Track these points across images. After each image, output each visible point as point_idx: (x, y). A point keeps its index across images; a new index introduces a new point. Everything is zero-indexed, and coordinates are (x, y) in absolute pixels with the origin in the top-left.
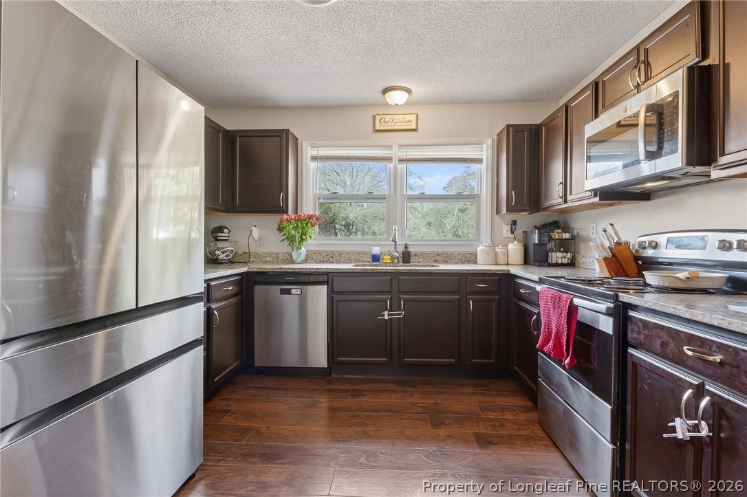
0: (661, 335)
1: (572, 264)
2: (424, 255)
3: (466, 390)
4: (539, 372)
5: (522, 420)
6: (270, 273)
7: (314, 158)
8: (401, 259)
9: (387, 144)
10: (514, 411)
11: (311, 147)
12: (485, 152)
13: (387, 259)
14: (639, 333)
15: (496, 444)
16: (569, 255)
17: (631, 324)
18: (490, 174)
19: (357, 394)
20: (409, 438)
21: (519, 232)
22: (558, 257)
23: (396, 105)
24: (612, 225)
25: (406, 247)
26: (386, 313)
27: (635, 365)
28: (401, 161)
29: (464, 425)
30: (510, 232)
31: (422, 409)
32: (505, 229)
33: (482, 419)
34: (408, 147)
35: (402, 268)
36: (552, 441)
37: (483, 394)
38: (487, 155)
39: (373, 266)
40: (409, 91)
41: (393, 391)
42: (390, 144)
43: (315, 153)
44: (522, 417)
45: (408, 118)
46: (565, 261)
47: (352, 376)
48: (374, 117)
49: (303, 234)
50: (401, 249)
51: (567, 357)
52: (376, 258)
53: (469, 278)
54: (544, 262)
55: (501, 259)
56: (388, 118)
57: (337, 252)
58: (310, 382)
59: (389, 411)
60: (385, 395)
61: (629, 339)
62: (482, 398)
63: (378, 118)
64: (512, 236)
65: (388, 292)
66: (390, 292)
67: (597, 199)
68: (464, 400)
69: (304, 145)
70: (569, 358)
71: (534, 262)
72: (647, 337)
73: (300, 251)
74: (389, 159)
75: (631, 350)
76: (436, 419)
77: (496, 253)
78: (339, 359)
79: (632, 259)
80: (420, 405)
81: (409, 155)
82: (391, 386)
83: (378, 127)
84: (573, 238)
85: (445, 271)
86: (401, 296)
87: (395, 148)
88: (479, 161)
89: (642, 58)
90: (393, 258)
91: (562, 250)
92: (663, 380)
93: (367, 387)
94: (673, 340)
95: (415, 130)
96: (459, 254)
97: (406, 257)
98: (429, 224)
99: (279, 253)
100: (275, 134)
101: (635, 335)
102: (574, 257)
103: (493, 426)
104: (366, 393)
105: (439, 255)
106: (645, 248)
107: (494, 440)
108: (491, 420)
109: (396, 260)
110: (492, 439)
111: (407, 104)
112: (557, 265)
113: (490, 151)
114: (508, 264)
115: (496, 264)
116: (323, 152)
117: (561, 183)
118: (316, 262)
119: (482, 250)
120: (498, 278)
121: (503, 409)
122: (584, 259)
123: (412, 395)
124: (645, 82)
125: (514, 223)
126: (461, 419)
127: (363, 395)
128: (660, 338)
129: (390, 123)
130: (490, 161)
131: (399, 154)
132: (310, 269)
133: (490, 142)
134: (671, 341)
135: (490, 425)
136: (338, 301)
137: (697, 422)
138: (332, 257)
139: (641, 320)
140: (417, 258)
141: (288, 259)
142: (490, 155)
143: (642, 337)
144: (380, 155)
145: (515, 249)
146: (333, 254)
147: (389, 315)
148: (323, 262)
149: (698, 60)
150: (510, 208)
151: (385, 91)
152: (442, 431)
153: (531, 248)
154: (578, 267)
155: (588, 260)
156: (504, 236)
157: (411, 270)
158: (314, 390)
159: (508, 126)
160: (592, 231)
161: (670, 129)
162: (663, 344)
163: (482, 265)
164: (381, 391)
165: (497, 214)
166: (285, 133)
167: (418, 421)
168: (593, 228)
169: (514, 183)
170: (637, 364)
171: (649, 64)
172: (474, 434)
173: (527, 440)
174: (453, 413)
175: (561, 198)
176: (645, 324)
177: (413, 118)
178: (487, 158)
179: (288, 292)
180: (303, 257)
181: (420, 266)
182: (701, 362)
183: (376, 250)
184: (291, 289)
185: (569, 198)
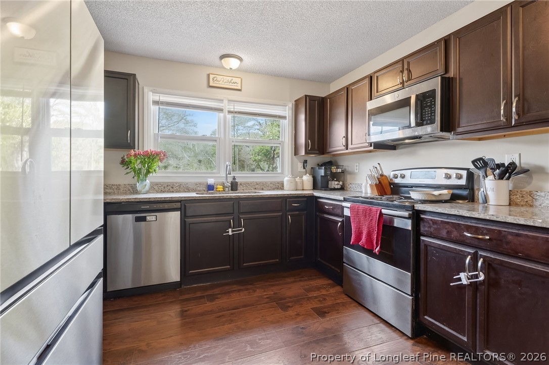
0: (447, 227)
1: (342, 188)
2: (247, 184)
3: (289, 280)
4: (344, 259)
5: (333, 293)
6: (123, 203)
7: (156, 103)
8: (230, 188)
9: (219, 98)
10: (325, 288)
11: (153, 93)
12: (287, 111)
13: (220, 188)
14: (430, 227)
15: (329, 313)
16: (341, 183)
17: (424, 222)
18: (290, 127)
19: (212, 298)
20: (272, 323)
21: (309, 167)
22: (334, 184)
23: (231, 69)
24: (379, 164)
25: (234, 178)
26: (230, 230)
27: (426, 246)
28: (230, 112)
29: (302, 304)
30: (303, 168)
31: (268, 300)
32: (300, 165)
33: (309, 298)
34: (235, 103)
35: (233, 194)
36: (357, 302)
37: (301, 281)
38: (289, 114)
39: (210, 194)
40: (241, 59)
41: (239, 291)
42: (222, 98)
43: (157, 98)
44: (332, 291)
45: (235, 80)
46: (339, 187)
47: (199, 285)
48: (208, 76)
49: (149, 167)
50: (230, 180)
51: (377, 247)
52: (210, 188)
53: (288, 200)
54: (326, 188)
55: (300, 187)
56: (219, 78)
57: (176, 183)
58: (164, 296)
59: (245, 306)
60: (234, 294)
61: (421, 231)
62: (302, 284)
63: (211, 77)
64: (304, 170)
65: (231, 213)
66: (233, 213)
67: (372, 148)
68: (293, 288)
69: (146, 90)
70: (378, 248)
71: (322, 187)
72: (435, 229)
73: (145, 183)
74: (221, 110)
75: (422, 238)
76: (283, 304)
77: (296, 182)
78: (190, 272)
79: (388, 184)
80: (265, 297)
81: (237, 109)
82: (235, 287)
83: (211, 84)
84: (343, 172)
85: (273, 196)
86: (240, 216)
87: (226, 102)
88: (284, 118)
89: (406, 67)
90: (224, 187)
91: (335, 179)
92: (448, 253)
93: (217, 291)
94: (456, 229)
95: (240, 90)
96: (271, 183)
97: (234, 186)
98: (200, 161)
99: (120, 185)
100: (124, 77)
101: (427, 229)
102: (343, 184)
103: (320, 301)
104: (219, 296)
105: (257, 184)
106: (397, 178)
107: (326, 310)
108: (316, 297)
109: (227, 189)
110: (325, 310)
111: (238, 70)
112: (334, 189)
113: (290, 112)
114: (303, 190)
115: (296, 190)
116: (164, 98)
117: (344, 137)
118: (157, 192)
119: (288, 181)
120: (306, 199)
121: (318, 288)
122: (351, 185)
123: (255, 291)
124: (408, 81)
125: (305, 162)
126: (298, 300)
127: (218, 298)
128: (446, 229)
129: (221, 82)
130: (290, 118)
131: (229, 107)
132: (165, 198)
133: (290, 105)
134: (454, 230)
135: (318, 301)
136: (190, 224)
137: (477, 273)
138: (172, 187)
139: (431, 220)
140: (241, 186)
141: (129, 190)
142: (290, 115)
143: (432, 230)
144: (213, 106)
145: (307, 179)
146: (173, 185)
147: (233, 231)
148: (164, 192)
149: (443, 73)
150: (307, 151)
151: (223, 57)
152: (291, 312)
153: (319, 178)
154: (347, 190)
155: (354, 186)
156: (299, 170)
157: (248, 195)
158: (172, 302)
159: (306, 96)
160: (356, 167)
161: (429, 110)
162: (448, 232)
163: (288, 191)
164: (229, 292)
165: (295, 155)
166: (132, 77)
167: (271, 309)
168: (357, 166)
169: (310, 134)
170: (427, 246)
171: (410, 70)
172: (312, 309)
173: (344, 305)
174: (290, 298)
175: (344, 146)
176: (435, 222)
177: (238, 81)
178: (289, 116)
179: (144, 219)
180: (147, 188)
181: (246, 193)
182: (476, 240)
183: (211, 181)
184: (146, 216)
185: (350, 146)
